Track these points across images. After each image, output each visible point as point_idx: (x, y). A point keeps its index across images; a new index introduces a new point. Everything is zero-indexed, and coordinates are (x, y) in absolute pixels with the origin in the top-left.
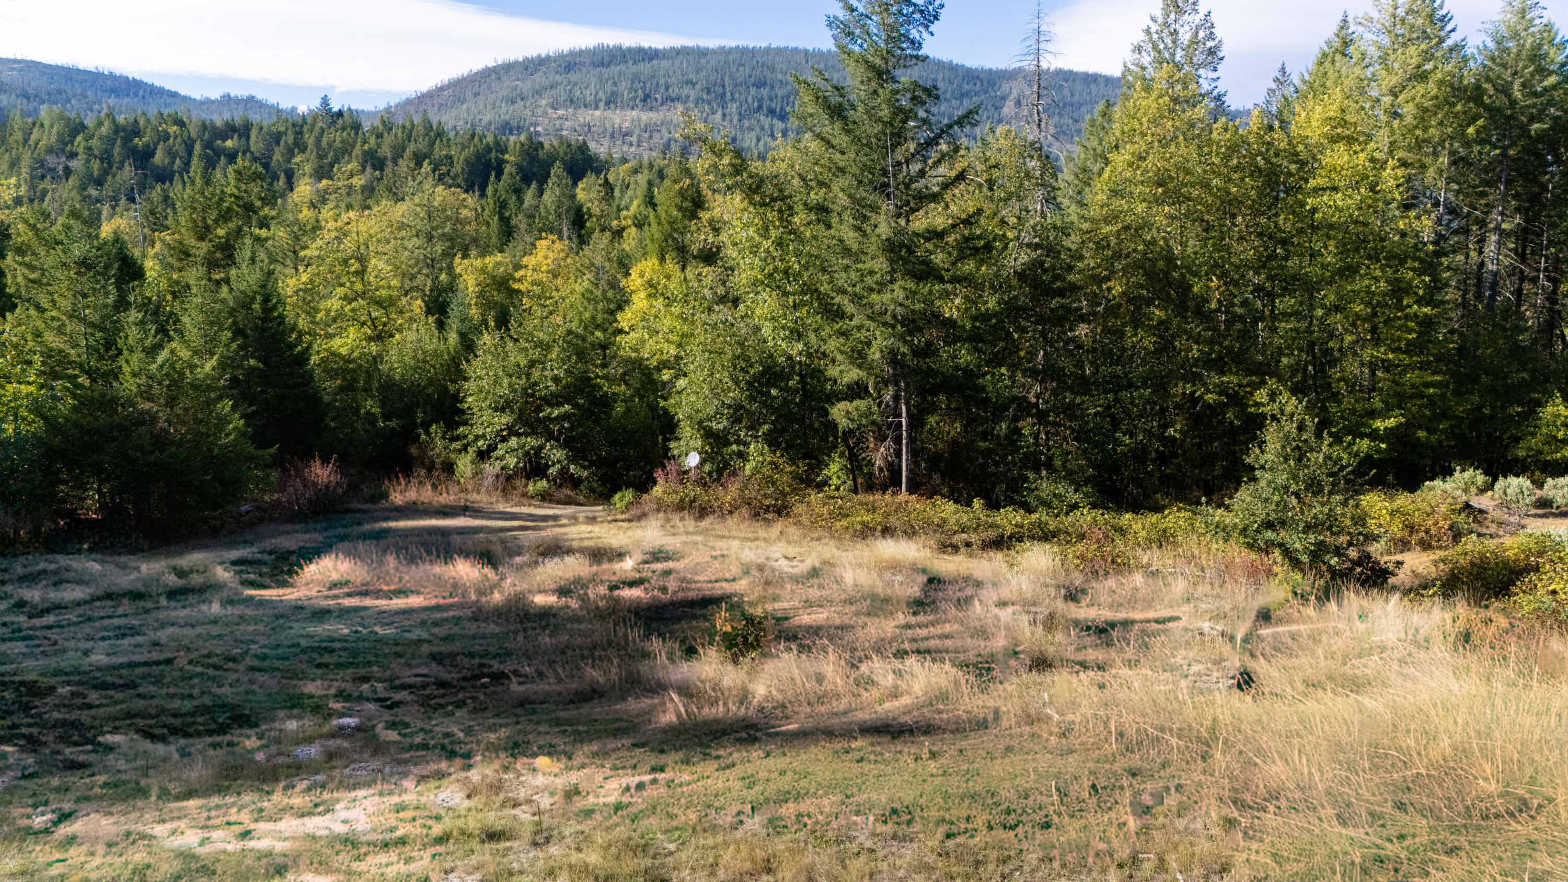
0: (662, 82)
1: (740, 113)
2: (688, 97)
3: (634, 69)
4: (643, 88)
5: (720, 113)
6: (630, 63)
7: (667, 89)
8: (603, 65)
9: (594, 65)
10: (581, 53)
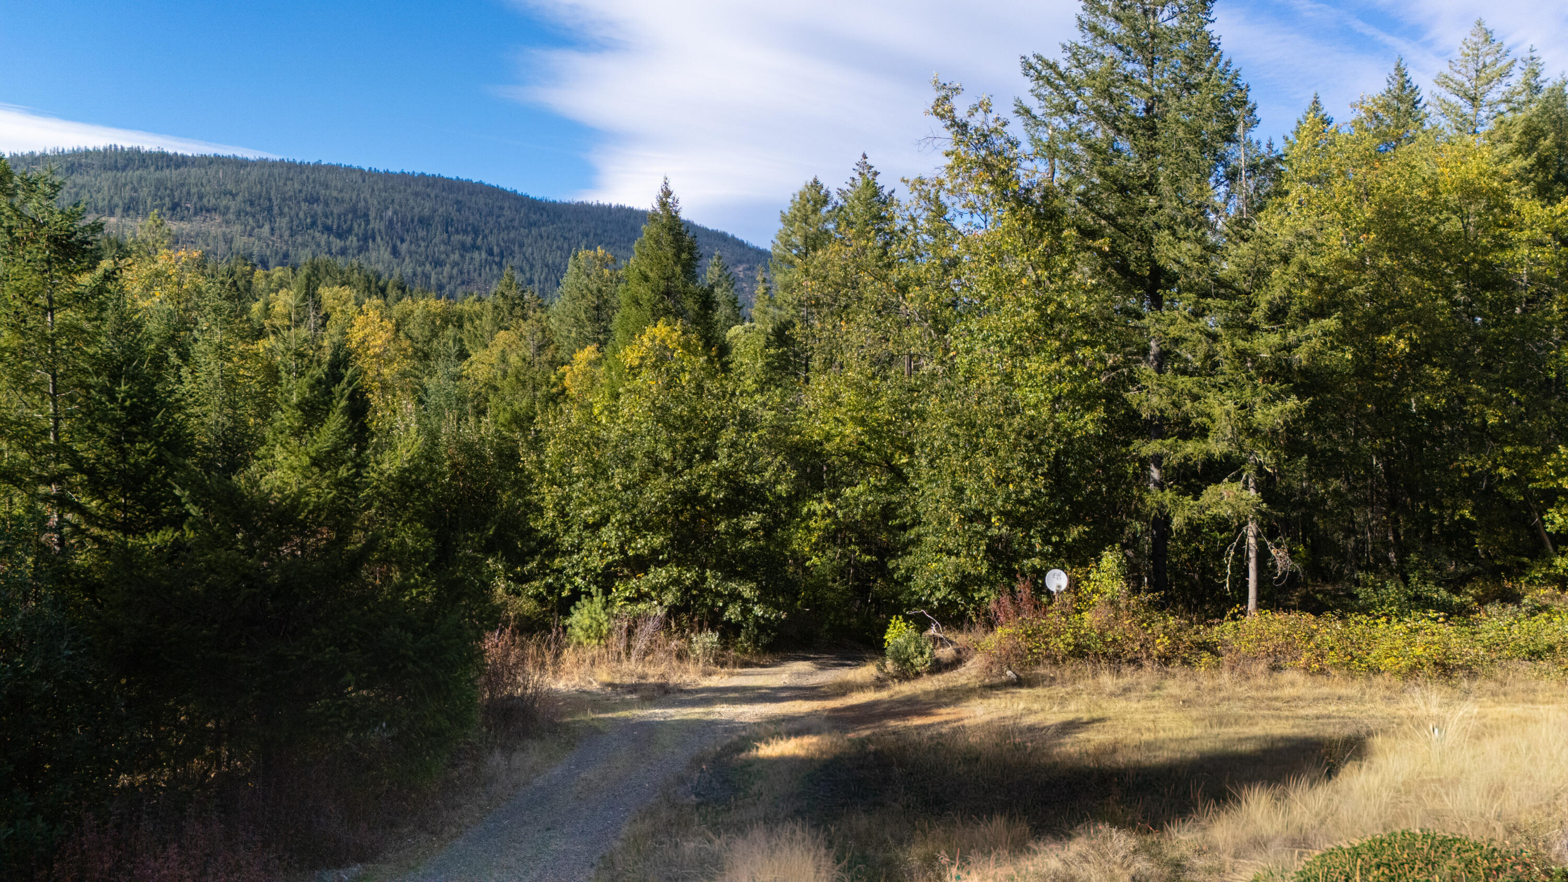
0: (194, 190)
1: (291, 229)
2: (227, 208)
3: (158, 174)
4: (172, 196)
5: (267, 227)
6: (152, 169)
7: (201, 198)
8: (116, 168)
9: (105, 168)
10: (87, 153)
